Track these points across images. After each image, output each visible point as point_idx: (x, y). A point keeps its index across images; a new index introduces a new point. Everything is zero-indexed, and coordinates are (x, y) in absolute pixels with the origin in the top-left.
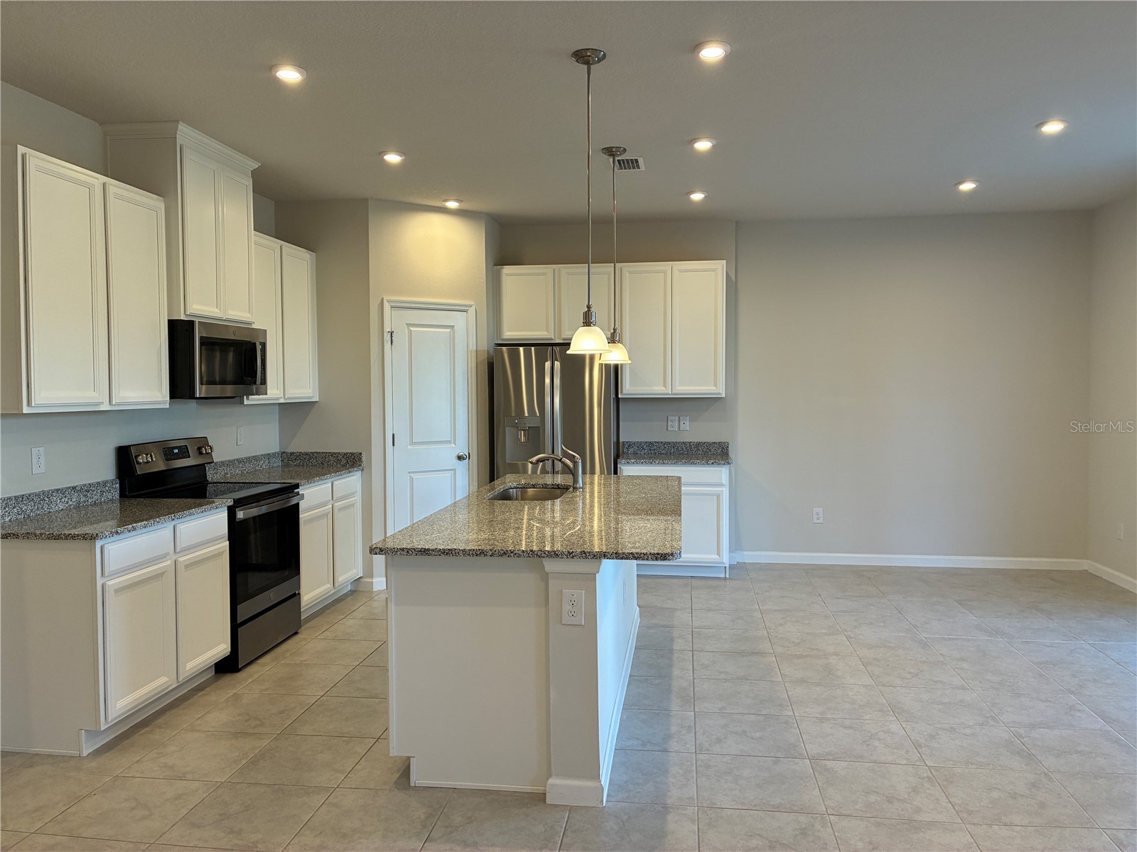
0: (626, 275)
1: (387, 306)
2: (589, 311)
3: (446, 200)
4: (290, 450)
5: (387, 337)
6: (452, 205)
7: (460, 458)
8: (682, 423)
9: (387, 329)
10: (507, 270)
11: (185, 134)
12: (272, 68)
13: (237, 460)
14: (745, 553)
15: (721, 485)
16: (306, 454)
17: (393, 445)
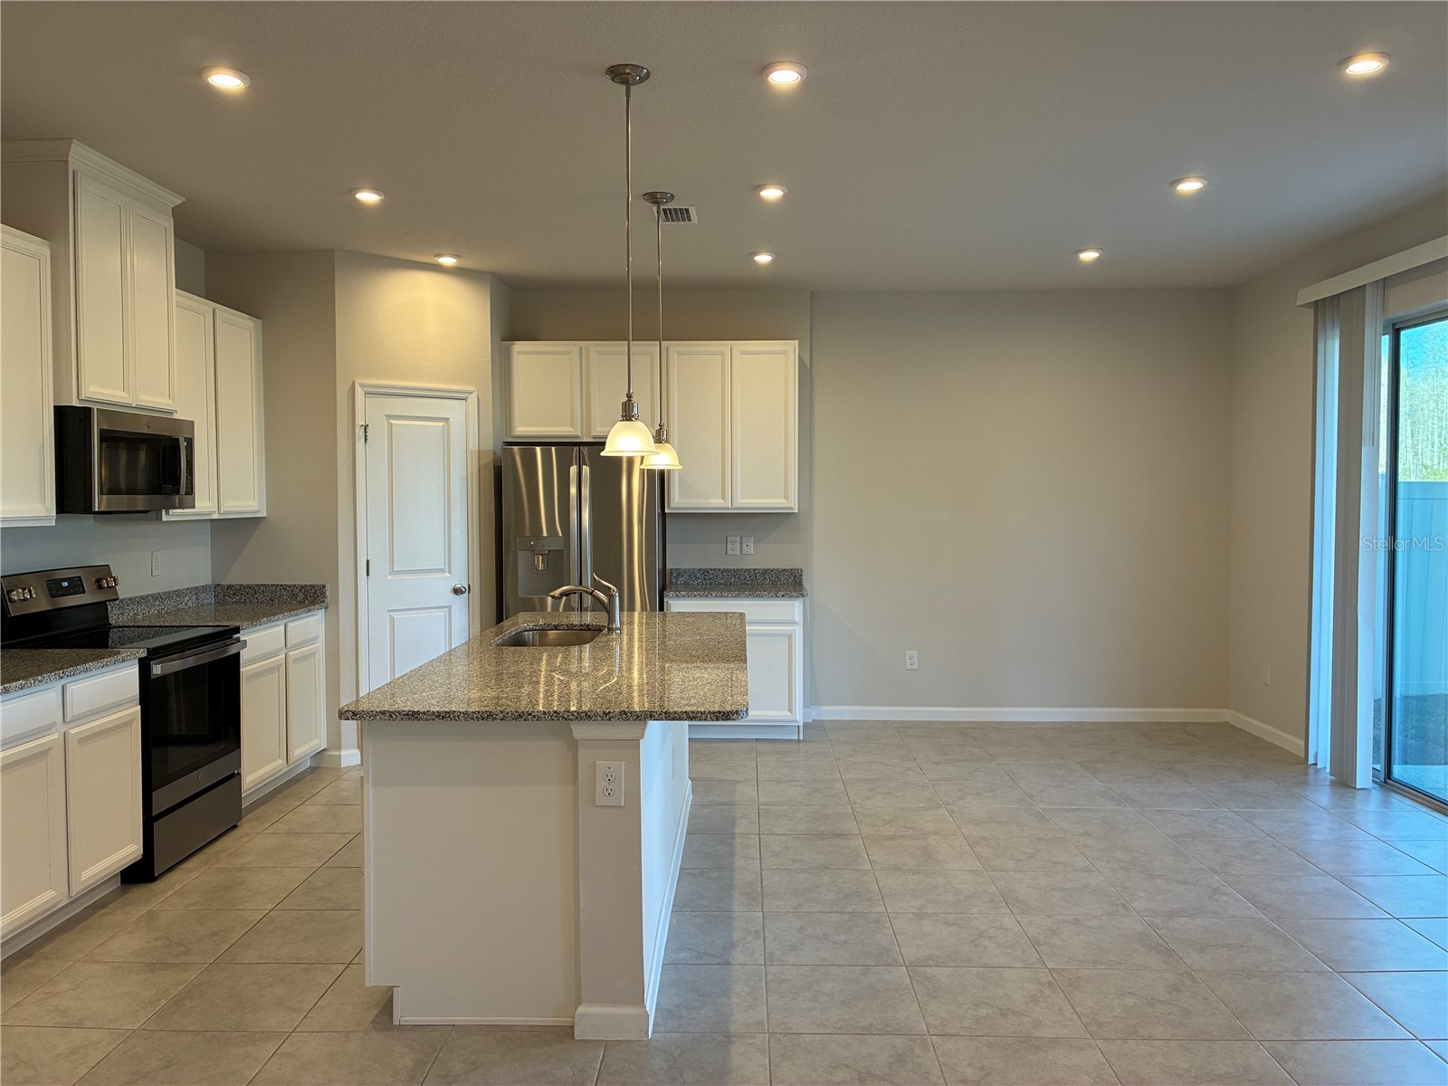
0: (674, 357)
1: (359, 392)
2: (629, 400)
3: (439, 255)
4: (226, 582)
5: (360, 432)
6: (448, 261)
7: (457, 591)
8: (744, 545)
9: (360, 421)
10: (519, 347)
11: (80, 156)
12: (201, 71)
13: (152, 596)
14: (823, 708)
15: (793, 623)
16: (249, 587)
17: (368, 575)
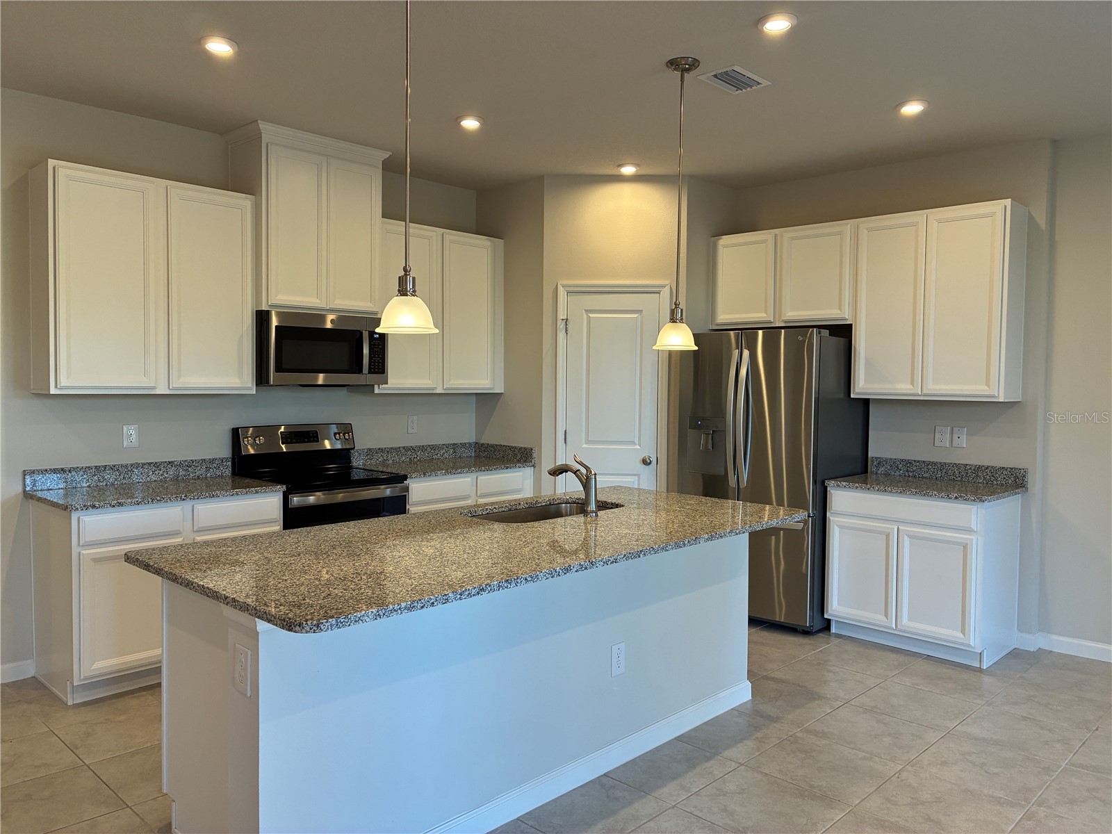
0: (864, 233)
1: (562, 293)
3: (620, 166)
4: (482, 442)
5: (561, 325)
6: (628, 170)
7: (646, 462)
8: (955, 436)
9: (561, 315)
11: (268, 131)
12: (200, 41)
13: (404, 448)
14: (1055, 637)
15: (969, 531)
16: (492, 446)
17: (565, 442)
